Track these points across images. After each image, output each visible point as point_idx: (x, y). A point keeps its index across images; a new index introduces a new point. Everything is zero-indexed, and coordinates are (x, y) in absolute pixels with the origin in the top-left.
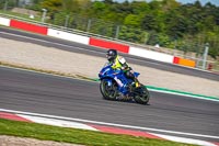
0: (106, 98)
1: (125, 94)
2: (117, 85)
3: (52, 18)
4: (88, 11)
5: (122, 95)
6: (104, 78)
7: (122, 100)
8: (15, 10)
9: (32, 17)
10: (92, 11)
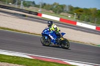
0: (44, 45)
1: (55, 43)
2: (50, 38)
3: (79, 17)
4: (95, 14)
5: (53, 44)
6: (44, 35)
7: (53, 46)
8: (62, 14)
9: (69, 17)
10: (97, 14)
